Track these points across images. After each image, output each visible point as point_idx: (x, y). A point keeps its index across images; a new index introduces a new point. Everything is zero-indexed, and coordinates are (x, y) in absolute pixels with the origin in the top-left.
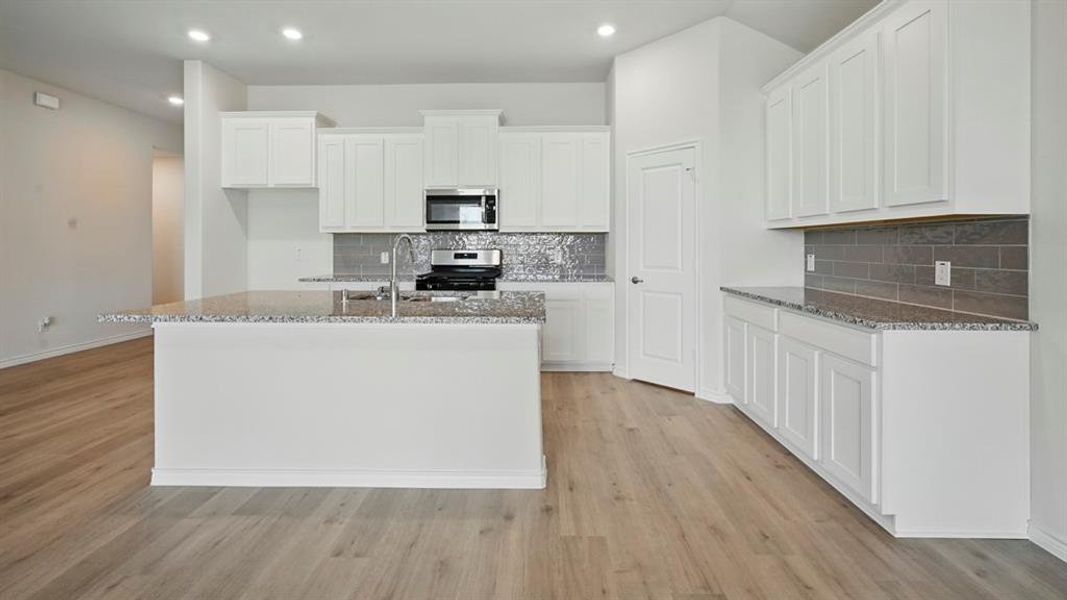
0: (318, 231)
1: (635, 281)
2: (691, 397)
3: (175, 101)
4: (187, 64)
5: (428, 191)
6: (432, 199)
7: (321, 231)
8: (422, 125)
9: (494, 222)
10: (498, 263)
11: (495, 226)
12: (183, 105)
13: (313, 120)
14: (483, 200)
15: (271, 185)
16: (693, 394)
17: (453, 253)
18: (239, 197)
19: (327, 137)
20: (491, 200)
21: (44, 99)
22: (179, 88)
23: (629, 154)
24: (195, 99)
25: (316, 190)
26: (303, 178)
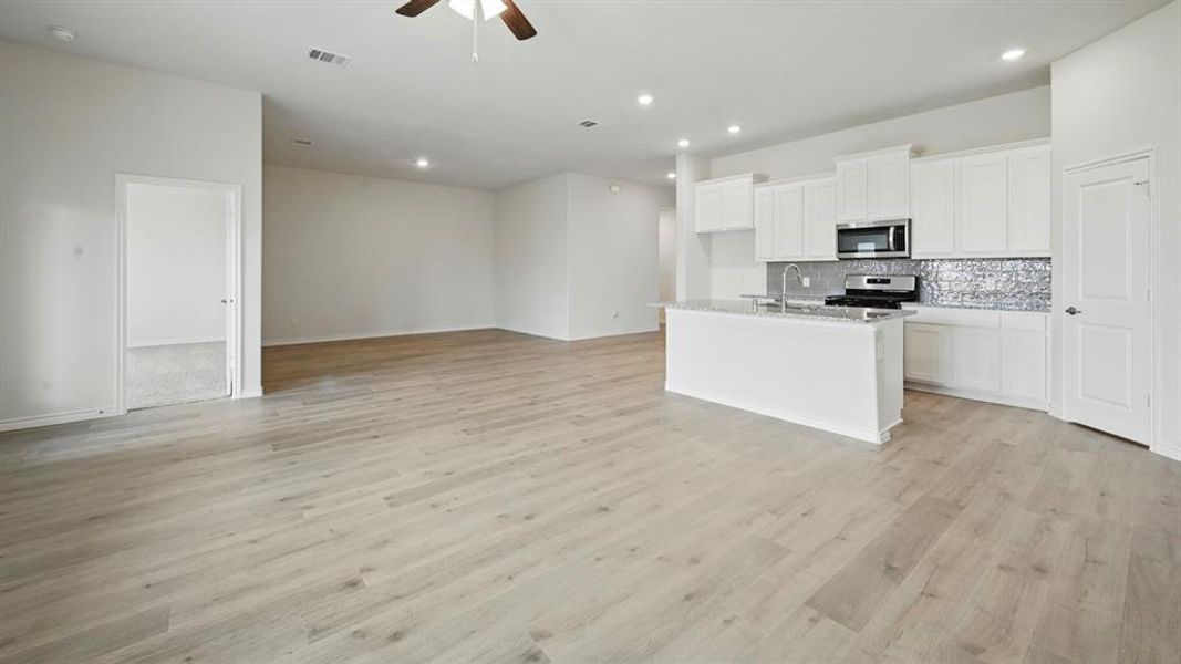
0: (754, 260)
1: (1072, 311)
2: (1143, 450)
3: (671, 176)
4: (678, 157)
5: (837, 226)
6: (844, 233)
7: (757, 260)
8: (834, 169)
9: (903, 250)
10: (913, 289)
11: (906, 254)
12: (675, 179)
13: (751, 179)
14: (892, 230)
15: (725, 229)
16: (1147, 447)
17: (866, 278)
18: (706, 237)
19: (762, 189)
20: (900, 229)
21: (615, 189)
22: (673, 168)
23: (1067, 170)
24: (681, 176)
25: (753, 230)
26: (744, 223)
